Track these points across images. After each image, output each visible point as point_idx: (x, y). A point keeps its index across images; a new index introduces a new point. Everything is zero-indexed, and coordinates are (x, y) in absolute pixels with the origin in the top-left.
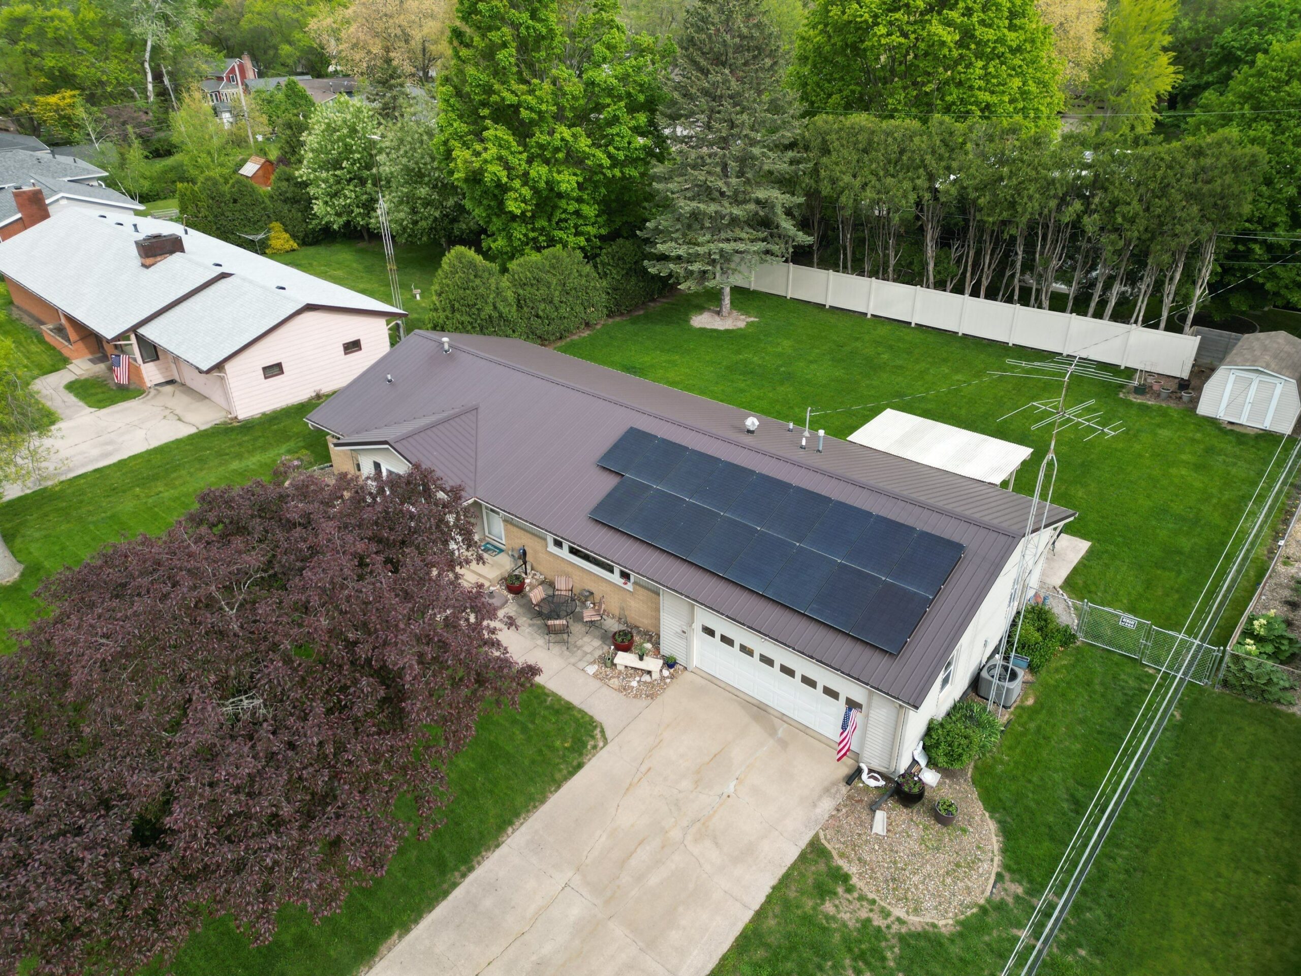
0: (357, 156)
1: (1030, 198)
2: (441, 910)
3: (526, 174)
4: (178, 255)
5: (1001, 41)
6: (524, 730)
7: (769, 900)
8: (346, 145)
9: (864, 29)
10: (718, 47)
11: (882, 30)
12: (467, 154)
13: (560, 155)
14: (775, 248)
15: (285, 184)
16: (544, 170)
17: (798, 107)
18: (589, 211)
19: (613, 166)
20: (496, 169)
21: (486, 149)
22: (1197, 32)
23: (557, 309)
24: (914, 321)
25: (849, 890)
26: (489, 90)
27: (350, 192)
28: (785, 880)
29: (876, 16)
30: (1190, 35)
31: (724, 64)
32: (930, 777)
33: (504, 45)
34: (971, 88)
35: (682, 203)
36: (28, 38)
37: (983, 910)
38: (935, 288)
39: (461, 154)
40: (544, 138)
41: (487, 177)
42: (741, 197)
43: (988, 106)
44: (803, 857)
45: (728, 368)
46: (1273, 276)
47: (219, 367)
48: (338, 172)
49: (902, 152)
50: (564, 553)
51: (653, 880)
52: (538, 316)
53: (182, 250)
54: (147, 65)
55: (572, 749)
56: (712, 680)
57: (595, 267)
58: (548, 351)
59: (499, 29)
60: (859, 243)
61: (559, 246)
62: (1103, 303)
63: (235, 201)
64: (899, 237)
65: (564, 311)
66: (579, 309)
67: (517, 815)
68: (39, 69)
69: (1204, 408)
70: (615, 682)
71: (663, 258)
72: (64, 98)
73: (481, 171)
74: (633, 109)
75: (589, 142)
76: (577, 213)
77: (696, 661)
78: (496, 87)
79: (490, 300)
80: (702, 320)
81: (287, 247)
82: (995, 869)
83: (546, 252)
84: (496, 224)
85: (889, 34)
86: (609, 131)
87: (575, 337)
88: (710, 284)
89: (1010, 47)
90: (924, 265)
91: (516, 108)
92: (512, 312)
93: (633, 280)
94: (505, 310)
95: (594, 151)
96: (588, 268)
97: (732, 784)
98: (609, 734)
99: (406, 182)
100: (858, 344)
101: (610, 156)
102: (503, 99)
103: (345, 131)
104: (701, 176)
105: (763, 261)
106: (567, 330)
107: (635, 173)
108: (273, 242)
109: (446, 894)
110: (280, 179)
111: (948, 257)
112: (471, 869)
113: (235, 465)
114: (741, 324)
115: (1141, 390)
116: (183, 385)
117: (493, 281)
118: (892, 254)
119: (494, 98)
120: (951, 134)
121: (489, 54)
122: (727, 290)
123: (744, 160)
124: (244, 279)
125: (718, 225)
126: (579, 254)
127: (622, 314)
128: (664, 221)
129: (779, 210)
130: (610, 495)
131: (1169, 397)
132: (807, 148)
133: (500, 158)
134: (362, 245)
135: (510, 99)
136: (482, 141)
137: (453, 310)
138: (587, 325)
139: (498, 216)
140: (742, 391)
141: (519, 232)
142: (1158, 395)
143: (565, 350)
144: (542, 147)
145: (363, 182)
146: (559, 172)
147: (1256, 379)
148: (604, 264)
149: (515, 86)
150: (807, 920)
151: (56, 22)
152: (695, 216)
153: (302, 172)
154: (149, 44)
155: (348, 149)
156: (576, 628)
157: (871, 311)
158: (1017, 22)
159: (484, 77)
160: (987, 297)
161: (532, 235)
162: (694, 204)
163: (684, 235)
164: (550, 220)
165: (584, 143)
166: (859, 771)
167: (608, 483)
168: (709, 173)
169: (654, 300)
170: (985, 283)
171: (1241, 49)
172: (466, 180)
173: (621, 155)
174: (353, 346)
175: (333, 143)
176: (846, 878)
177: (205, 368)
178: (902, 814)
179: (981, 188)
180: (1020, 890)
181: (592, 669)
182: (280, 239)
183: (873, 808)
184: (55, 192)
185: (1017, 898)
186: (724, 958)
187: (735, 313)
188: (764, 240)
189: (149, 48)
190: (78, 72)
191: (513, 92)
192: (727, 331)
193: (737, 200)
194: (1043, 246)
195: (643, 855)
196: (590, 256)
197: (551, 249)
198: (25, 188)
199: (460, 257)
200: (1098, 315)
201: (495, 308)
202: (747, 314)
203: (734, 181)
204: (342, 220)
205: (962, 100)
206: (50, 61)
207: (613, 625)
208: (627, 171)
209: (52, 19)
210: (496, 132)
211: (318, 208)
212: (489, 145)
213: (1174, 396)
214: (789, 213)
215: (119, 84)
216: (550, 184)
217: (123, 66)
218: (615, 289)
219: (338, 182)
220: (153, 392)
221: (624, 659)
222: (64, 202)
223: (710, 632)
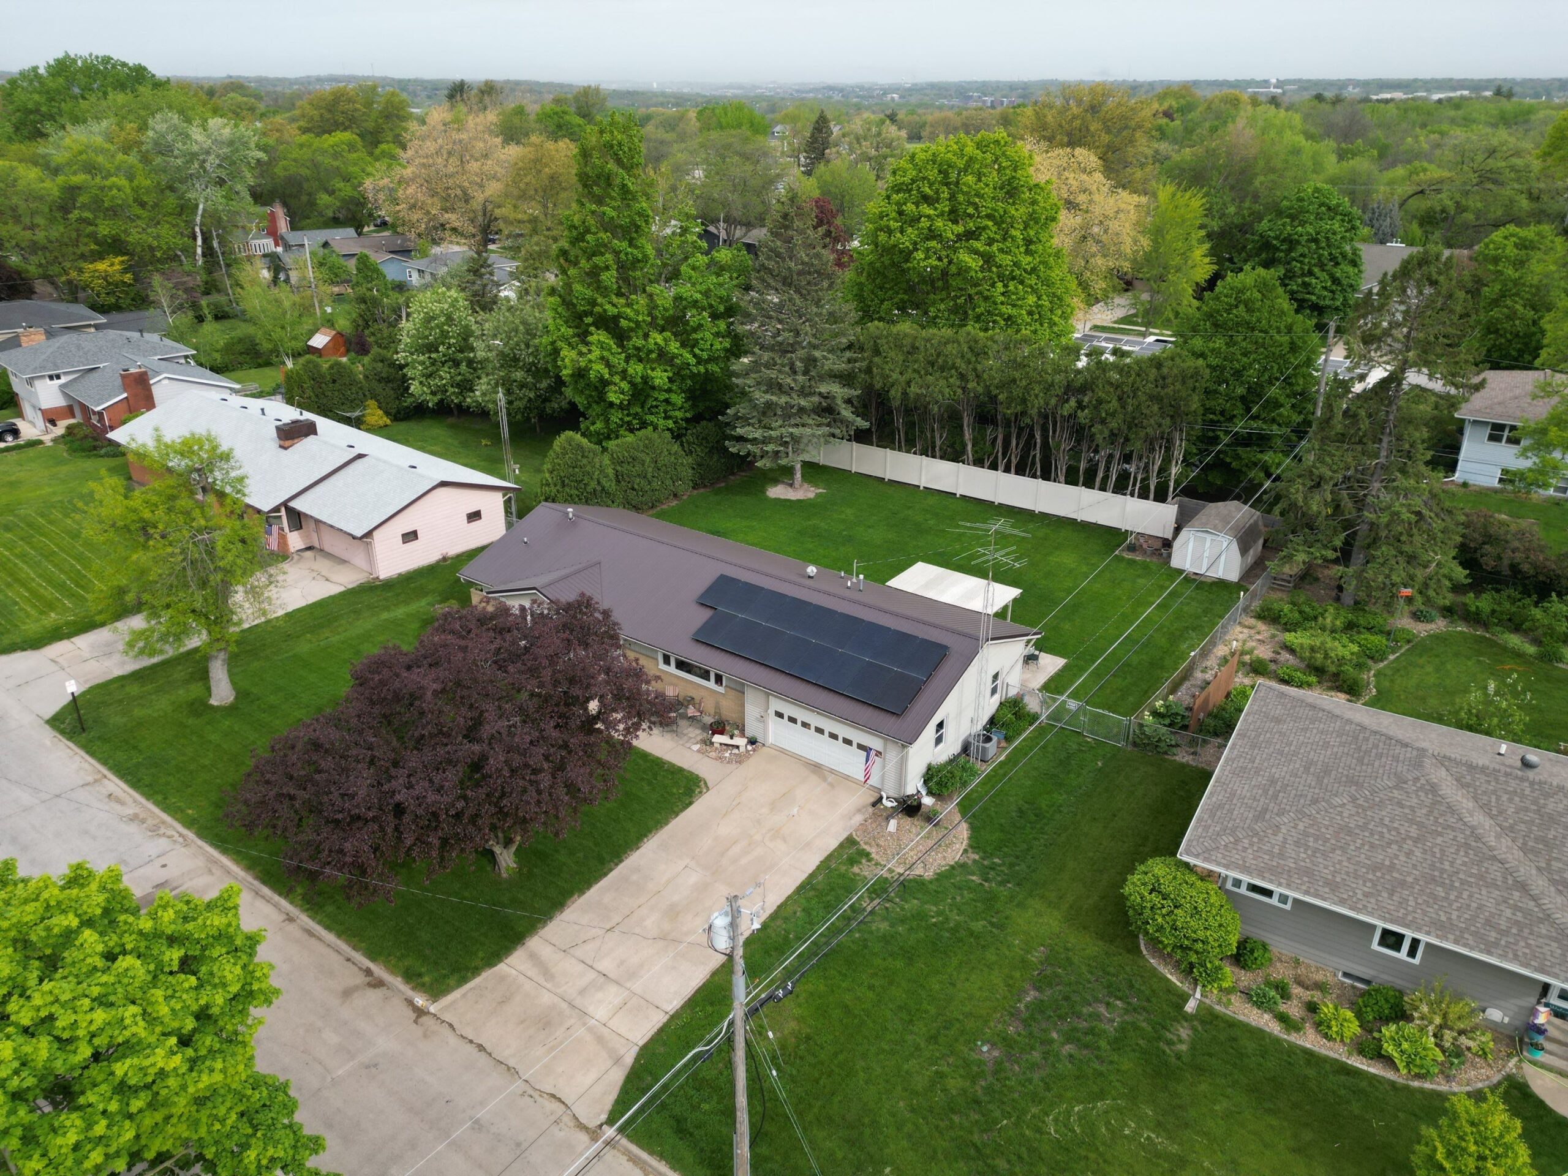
0: (453, 341)
1: (1036, 396)
2: (604, 882)
3: (624, 371)
4: (312, 437)
5: (1016, 264)
6: (650, 783)
7: (818, 868)
8: (442, 331)
9: (907, 255)
10: (785, 273)
11: (920, 255)
12: (573, 354)
13: (654, 356)
14: (837, 432)
15: (380, 365)
16: (639, 368)
17: (854, 316)
18: (678, 399)
19: (699, 363)
20: (599, 368)
21: (590, 351)
22: (1244, 217)
23: (650, 483)
24: (960, 492)
25: (869, 860)
26: (593, 303)
27: (445, 374)
28: (829, 857)
29: (915, 243)
30: (1237, 220)
31: (790, 285)
32: (927, 801)
33: (607, 268)
34: (995, 303)
35: (757, 395)
36: (84, 207)
37: (953, 867)
38: (975, 465)
39: (568, 355)
40: (640, 342)
41: (592, 374)
42: (807, 390)
43: (1010, 318)
44: (841, 846)
45: (799, 532)
46: (1238, 457)
47: (369, 534)
48: (433, 355)
49: (939, 355)
50: (672, 669)
51: (744, 861)
52: (633, 489)
53: (315, 433)
54: (197, 229)
55: (685, 794)
56: (783, 751)
57: (682, 445)
58: (642, 517)
59: (602, 254)
60: (910, 425)
61: (650, 428)
62: (1106, 478)
63: (334, 381)
64: (941, 419)
65: (656, 484)
66: (669, 482)
67: (650, 831)
68: (93, 236)
69: (1175, 563)
70: (713, 754)
71: (740, 439)
72: (112, 265)
73: (587, 369)
74: (715, 316)
75: (678, 344)
76: (667, 401)
77: (771, 739)
78: (599, 300)
79: (595, 477)
80: (776, 492)
81: (381, 423)
82: (964, 847)
83: (639, 433)
84: (597, 409)
85: (927, 258)
86: (695, 336)
87: (665, 507)
88: (783, 462)
89: (1025, 270)
90: (964, 446)
91: (616, 318)
92: (610, 485)
93: (715, 457)
94: (607, 485)
95: (682, 351)
96: (676, 447)
97: (795, 811)
98: (710, 784)
99: (502, 366)
100: (910, 512)
101: (695, 356)
102: (605, 311)
103: (443, 319)
104: (773, 374)
105: (827, 442)
106: (658, 501)
107: (716, 369)
108: (368, 419)
109: (605, 875)
110: (374, 360)
111: (984, 439)
112: (621, 861)
113: (385, 615)
114: (811, 495)
115: (1132, 548)
116: (322, 550)
117: (597, 460)
118: (937, 436)
119: (597, 309)
120: (976, 342)
121: (594, 274)
122: (798, 466)
123: (811, 361)
124: (378, 460)
125: (788, 414)
126: (668, 435)
127: (705, 486)
128: (742, 409)
129: (839, 401)
130: (706, 623)
131: (1153, 554)
132: (862, 349)
133: (602, 358)
134: (451, 420)
135: (611, 310)
136: (587, 344)
137: (564, 485)
138: (675, 495)
139: (597, 403)
140: (810, 551)
141: (615, 417)
142: (1145, 552)
143: (659, 516)
144: (638, 349)
145: (457, 364)
146: (653, 369)
147: (1209, 537)
148: (688, 443)
149: (615, 299)
150: (842, 876)
151: (115, 191)
152: (769, 405)
153: (401, 357)
154: (201, 207)
155: (445, 335)
156: (683, 723)
157: (923, 484)
158: (1033, 247)
159: (589, 293)
160: (1017, 473)
161: (627, 419)
162: (768, 397)
163: (760, 421)
164: (642, 407)
165: (674, 347)
166: (881, 798)
167: (707, 614)
168: (780, 371)
169: (733, 474)
170: (1014, 462)
171: (1277, 238)
172: (572, 375)
173: (705, 355)
174: (475, 516)
175: (432, 329)
176: (867, 855)
177: (359, 535)
178: (907, 821)
179: (1002, 386)
180: (977, 857)
181: (696, 747)
182: (375, 415)
183: (888, 819)
184: (158, 373)
185: (974, 861)
186: (789, 898)
187: (806, 485)
188: (828, 425)
189: (200, 212)
190: (130, 239)
191: (614, 305)
192: (799, 501)
193: (803, 393)
194: (1054, 432)
195: (736, 850)
196: (677, 436)
197: (643, 431)
198: (133, 370)
199: (569, 441)
200: (1103, 489)
201: (599, 483)
202: (817, 486)
203: (800, 378)
204: (436, 399)
205: (989, 312)
206: (104, 229)
207: (708, 720)
208: (709, 367)
209: (110, 188)
210: (599, 336)
211: (415, 387)
212: (593, 348)
213: (1156, 552)
214: (849, 401)
215: (169, 248)
216: (645, 379)
217: (174, 230)
218: (699, 465)
219: (433, 364)
220: (296, 557)
221: (718, 739)
222: (166, 382)
223: (780, 715)
